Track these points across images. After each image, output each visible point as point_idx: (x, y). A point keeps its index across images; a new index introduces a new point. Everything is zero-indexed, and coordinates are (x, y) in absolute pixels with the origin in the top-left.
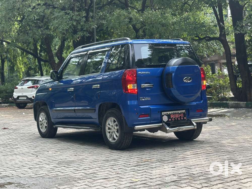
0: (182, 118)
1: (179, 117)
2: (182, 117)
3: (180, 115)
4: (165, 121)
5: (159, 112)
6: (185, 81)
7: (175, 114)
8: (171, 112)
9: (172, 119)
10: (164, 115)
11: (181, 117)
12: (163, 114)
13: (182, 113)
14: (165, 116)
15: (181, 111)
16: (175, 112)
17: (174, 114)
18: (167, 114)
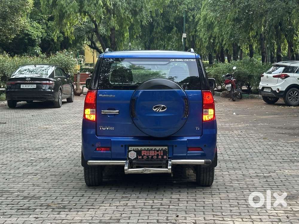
0: (160, 157)
1: (155, 155)
2: (161, 155)
3: (158, 153)
4: (131, 158)
5: (122, 146)
6: (155, 110)
7: (149, 150)
8: (143, 148)
9: (143, 157)
10: (131, 151)
11: (158, 155)
12: (131, 148)
13: (161, 150)
14: (133, 152)
15: (161, 148)
16: (150, 148)
17: (147, 151)
18: (137, 149)
